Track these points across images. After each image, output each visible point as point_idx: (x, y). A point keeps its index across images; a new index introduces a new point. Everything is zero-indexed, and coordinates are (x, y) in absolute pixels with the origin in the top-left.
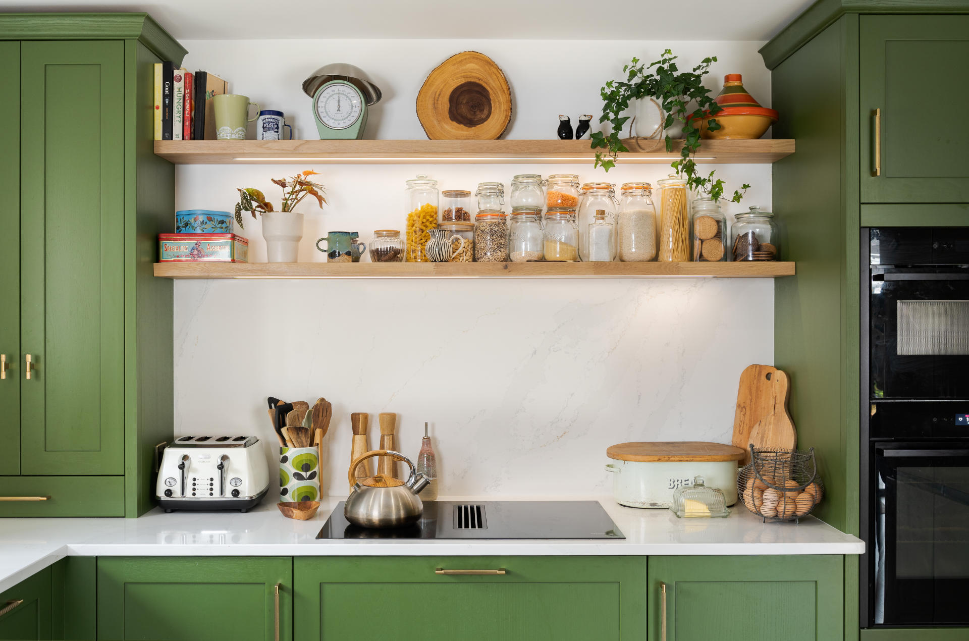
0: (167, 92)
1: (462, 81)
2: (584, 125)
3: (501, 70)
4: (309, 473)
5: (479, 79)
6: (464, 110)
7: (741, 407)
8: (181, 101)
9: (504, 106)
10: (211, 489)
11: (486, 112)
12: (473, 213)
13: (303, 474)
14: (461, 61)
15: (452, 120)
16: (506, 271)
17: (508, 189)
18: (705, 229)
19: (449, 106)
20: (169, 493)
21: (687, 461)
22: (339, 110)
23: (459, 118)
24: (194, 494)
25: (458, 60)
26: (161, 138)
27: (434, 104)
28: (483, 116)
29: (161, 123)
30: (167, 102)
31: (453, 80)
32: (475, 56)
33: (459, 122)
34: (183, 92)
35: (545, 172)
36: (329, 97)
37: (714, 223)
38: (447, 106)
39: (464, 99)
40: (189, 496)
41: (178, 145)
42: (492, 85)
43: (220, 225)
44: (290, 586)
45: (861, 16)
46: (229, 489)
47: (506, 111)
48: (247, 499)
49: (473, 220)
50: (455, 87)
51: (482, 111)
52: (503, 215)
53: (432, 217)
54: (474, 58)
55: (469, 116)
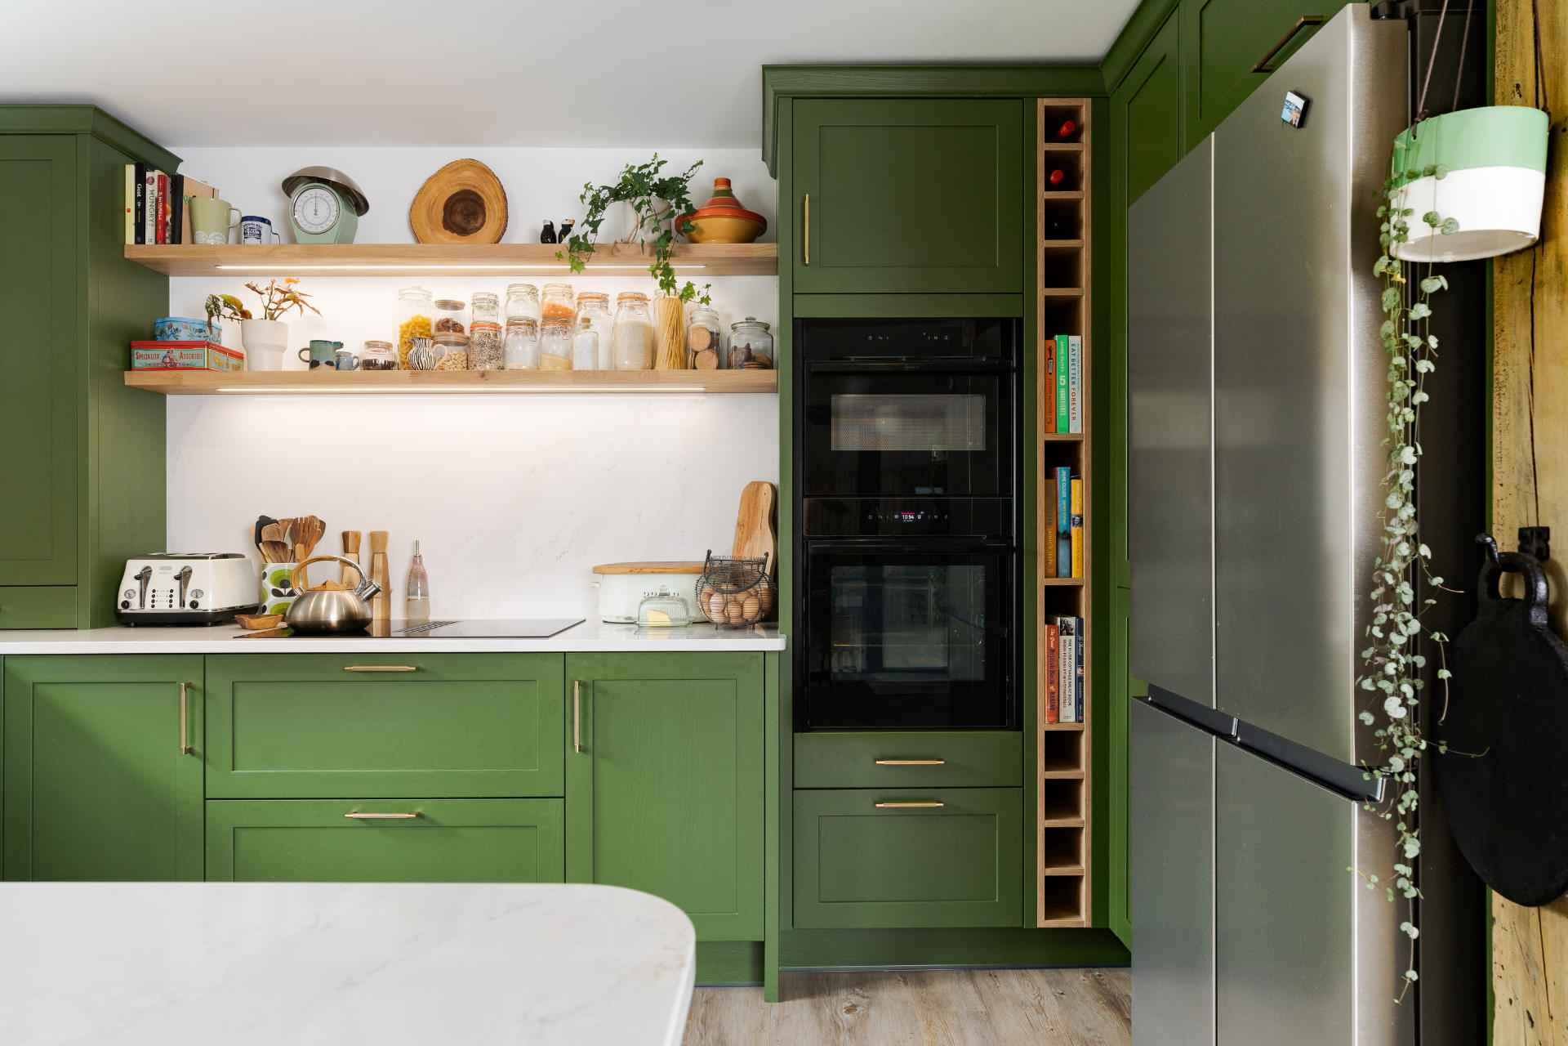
0: (139, 195)
1: (457, 189)
2: (566, 229)
3: (497, 178)
4: (288, 590)
5: (475, 187)
6: (458, 218)
7: (740, 525)
8: (154, 204)
9: (499, 215)
10: (171, 601)
11: (480, 221)
12: (467, 325)
13: (282, 590)
14: (457, 169)
15: (446, 229)
16: (483, 379)
17: (502, 300)
18: (700, 342)
19: (443, 215)
20: (126, 605)
21: (660, 572)
22: (316, 214)
23: (453, 226)
24: (153, 606)
25: (454, 168)
26: (133, 242)
27: (429, 212)
28: (477, 225)
29: (133, 227)
30: (139, 205)
31: (449, 188)
32: (472, 164)
33: (453, 231)
34: (156, 195)
35: (539, 283)
36: (307, 201)
37: (709, 335)
38: (441, 214)
39: (459, 208)
40: (148, 609)
41: (151, 249)
42: (488, 194)
43: (197, 333)
44: (201, 685)
45: (794, 100)
46: (188, 599)
47: (501, 219)
48: (210, 611)
49: (467, 332)
50: (450, 195)
51: (476, 219)
52: (496, 327)
53: (423, 328)
54: (470, 165)
55: (463, 225)
